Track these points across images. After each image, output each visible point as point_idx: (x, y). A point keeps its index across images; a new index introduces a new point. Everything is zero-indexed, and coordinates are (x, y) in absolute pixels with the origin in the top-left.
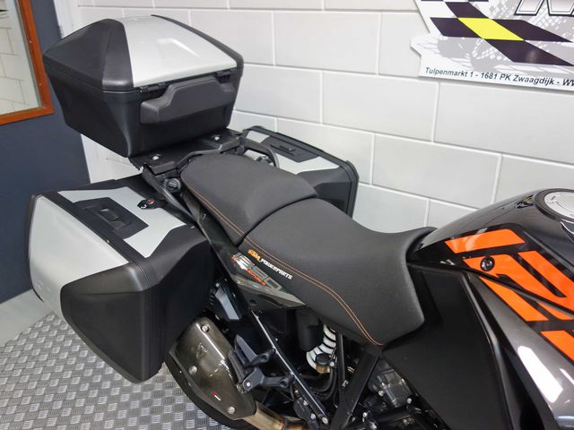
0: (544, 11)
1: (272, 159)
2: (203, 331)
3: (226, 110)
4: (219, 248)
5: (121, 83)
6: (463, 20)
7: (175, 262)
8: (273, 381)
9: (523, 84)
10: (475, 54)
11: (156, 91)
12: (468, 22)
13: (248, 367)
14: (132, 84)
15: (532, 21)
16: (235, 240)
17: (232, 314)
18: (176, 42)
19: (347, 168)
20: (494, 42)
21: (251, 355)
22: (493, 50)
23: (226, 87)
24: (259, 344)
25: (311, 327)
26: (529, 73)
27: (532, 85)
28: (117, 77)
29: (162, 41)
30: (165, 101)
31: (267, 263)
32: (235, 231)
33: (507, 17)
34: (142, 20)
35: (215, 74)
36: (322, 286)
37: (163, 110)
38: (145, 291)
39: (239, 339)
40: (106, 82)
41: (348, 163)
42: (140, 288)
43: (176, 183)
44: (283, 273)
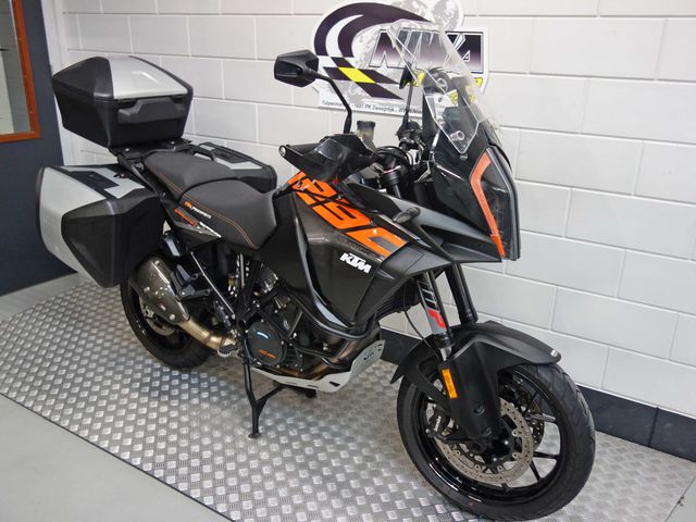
0: (384, 65)
1: (213, 159)
2: (155, 266)
3: (181, 122)
4: (168, 205)
5: (105, 95)
6: (342, 69)
7: (136, 204)
8: (201, 293)
9: (378, 111)
10: (350, 91)
11: (129, 103)
12: (344, 70)
13: (185, 285)
14: (112, 97)
15: (379, 71)
16: (177, 196)
17: (175, 252)
18: (145, 74)
19: (269, 170)
20: (360, 84)
21: (186, 276)
22: (359, 89)
23: (179, 107)
24: (192, 269)
25: (227, 256)
26: (383, 104)
27: (382, 112)
28: (103, 92)
29: (135, 73)
30: (135, 110)
31: (196, 209)
32: (176, 190)
33: (365, 68)
34: (121, 59)
35: (171, 96)
36: (228, 220)
37: (133, 115)
38: (116, 215)
39: (180, 268)
40: (96, 94)
41: (269, 166)
42: (113, 213)
43: (140, 165)
44: (205, 215)
